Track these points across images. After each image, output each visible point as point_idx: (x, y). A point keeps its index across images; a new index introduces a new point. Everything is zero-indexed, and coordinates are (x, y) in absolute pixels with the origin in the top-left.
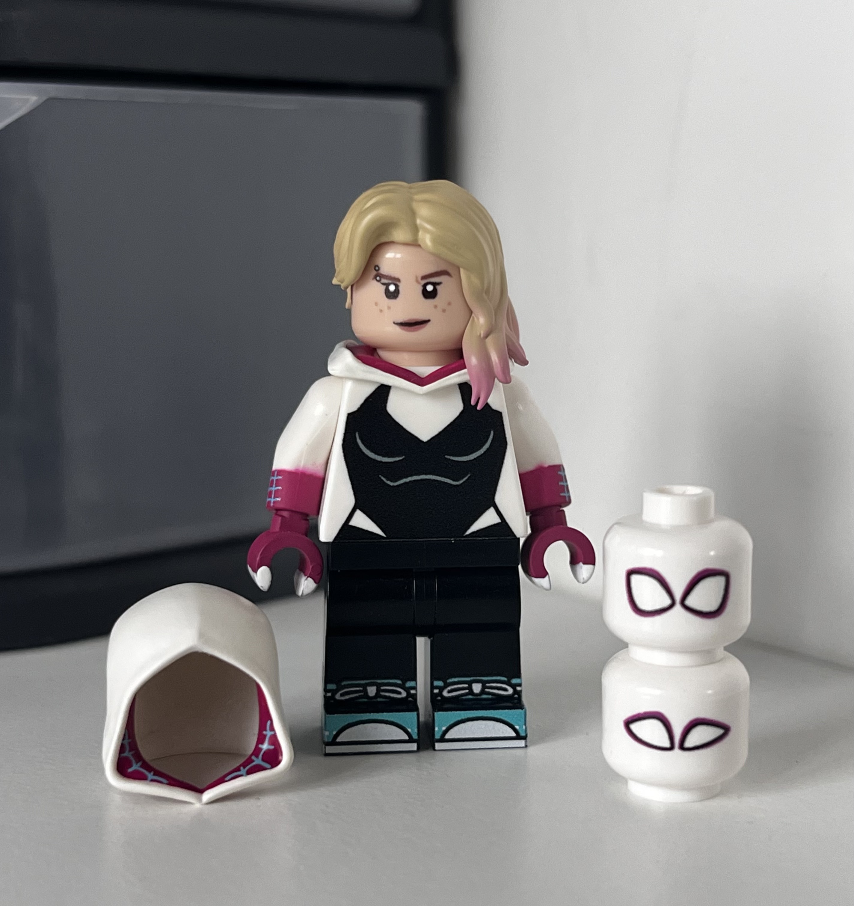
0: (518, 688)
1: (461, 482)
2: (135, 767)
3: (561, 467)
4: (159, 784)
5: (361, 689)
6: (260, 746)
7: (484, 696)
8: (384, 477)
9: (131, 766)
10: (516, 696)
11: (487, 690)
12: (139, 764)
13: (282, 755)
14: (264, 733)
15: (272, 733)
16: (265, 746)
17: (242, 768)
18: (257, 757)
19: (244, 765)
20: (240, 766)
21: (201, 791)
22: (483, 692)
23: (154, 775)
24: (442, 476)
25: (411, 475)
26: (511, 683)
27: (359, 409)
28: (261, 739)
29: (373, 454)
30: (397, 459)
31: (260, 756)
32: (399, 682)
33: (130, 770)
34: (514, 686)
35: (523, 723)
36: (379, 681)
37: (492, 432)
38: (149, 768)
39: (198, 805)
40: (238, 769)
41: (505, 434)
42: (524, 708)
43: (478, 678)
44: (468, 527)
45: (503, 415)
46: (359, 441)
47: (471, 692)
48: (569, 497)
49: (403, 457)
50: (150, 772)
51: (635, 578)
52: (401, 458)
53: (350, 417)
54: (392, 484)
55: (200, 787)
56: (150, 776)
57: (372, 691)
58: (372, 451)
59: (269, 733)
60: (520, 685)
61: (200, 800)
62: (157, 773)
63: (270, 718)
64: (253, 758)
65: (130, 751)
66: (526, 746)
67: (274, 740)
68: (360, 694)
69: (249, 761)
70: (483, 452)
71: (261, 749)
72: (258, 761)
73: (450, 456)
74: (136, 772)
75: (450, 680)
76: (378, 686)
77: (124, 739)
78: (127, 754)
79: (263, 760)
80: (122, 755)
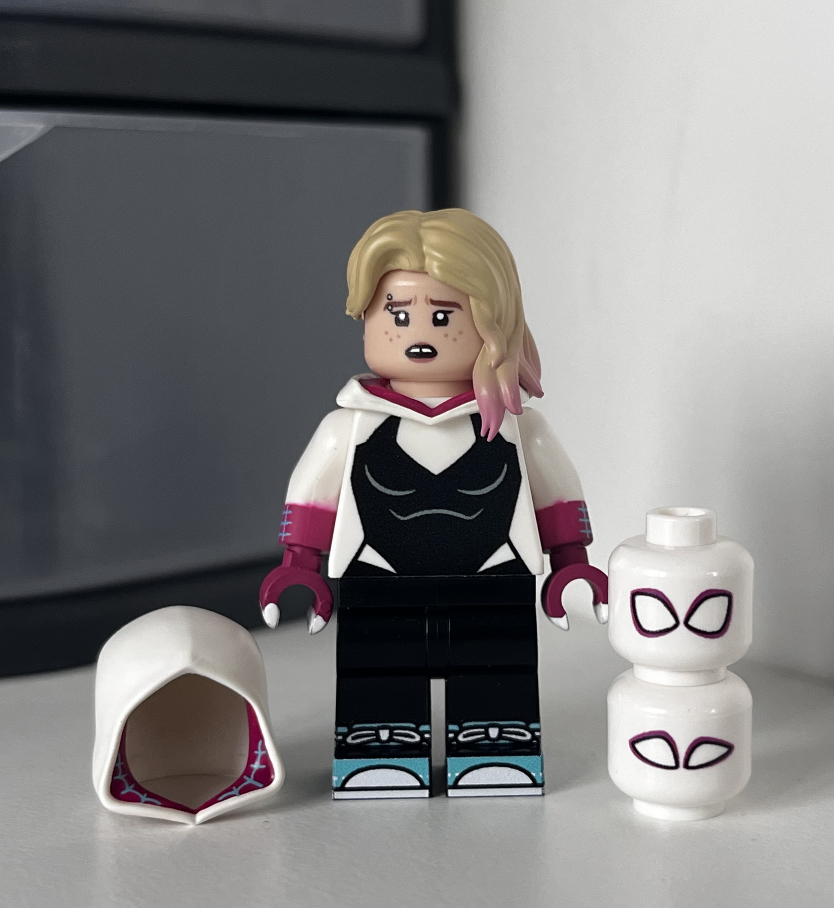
0: (537, 734)
1: (474, 516)
2: (128, 789)
3: (583, 504)
4: (153, 806)
5: (373, 732)
6: (252, 766)
7: (502, 741)
8: (394, 511)
9: (124, 789)
10: (535, 741)
11: (504, 735)
12: (132, 786)
13: (274, 774)
14: (256, 752)
15: (264, 752)
16: (256, 766)
17: (234, 788)
18: (249, 777)
19: (237, 784)
20: (232, 786)
21: (194, 812)
22: (500, 737)
23: (147, 797)
24: (454, 511)
25: (423, 510)
26: (529, 728)
27: (368, 441)
28: (252, 759)
29: (383, 487)
30: (408, 493)
31: (252, 776)
32: (413, 726)
33: (123, 793)
34: (532, 732)
35: (540, 770)
36: (392, 725)
37: (506, 466)
38: (142, 791)
39: (191, 826)
40: (230, 789)
41: (519, 468)
42: (540, 755)
43: (495, 722)
44: (482, 564)
45: (517, 448)
46: (368, 474)
47: (488, 737)
48: (591, 535)
49: (414, 491)
50: (143, 794)
51: (640, 599)
52: (411, 492)
53: (359, 448)
54: (402, 518)
55: (194, 808)
56: (144, 798)
57: (384, 735)
58: (381, 484)
59: (260, 753)
60: (539, 730)
61: (194, 821)
62: (150, 795)
63: (261, 737)
64: (245, 777)
65: (122, 774)
66: (543, 794)
67: (266, 760)
68: (372, 738)
69: (241, 780)
70: (496, 487)
71: (252, 769)
72: (250, 781)
73: (462, 489)
74: (129, 794)
75: (465, 725)
76: (391, 730)
77: (117, 762)
78: (121, 777)
79: (255, 779)
80: (116, 778)
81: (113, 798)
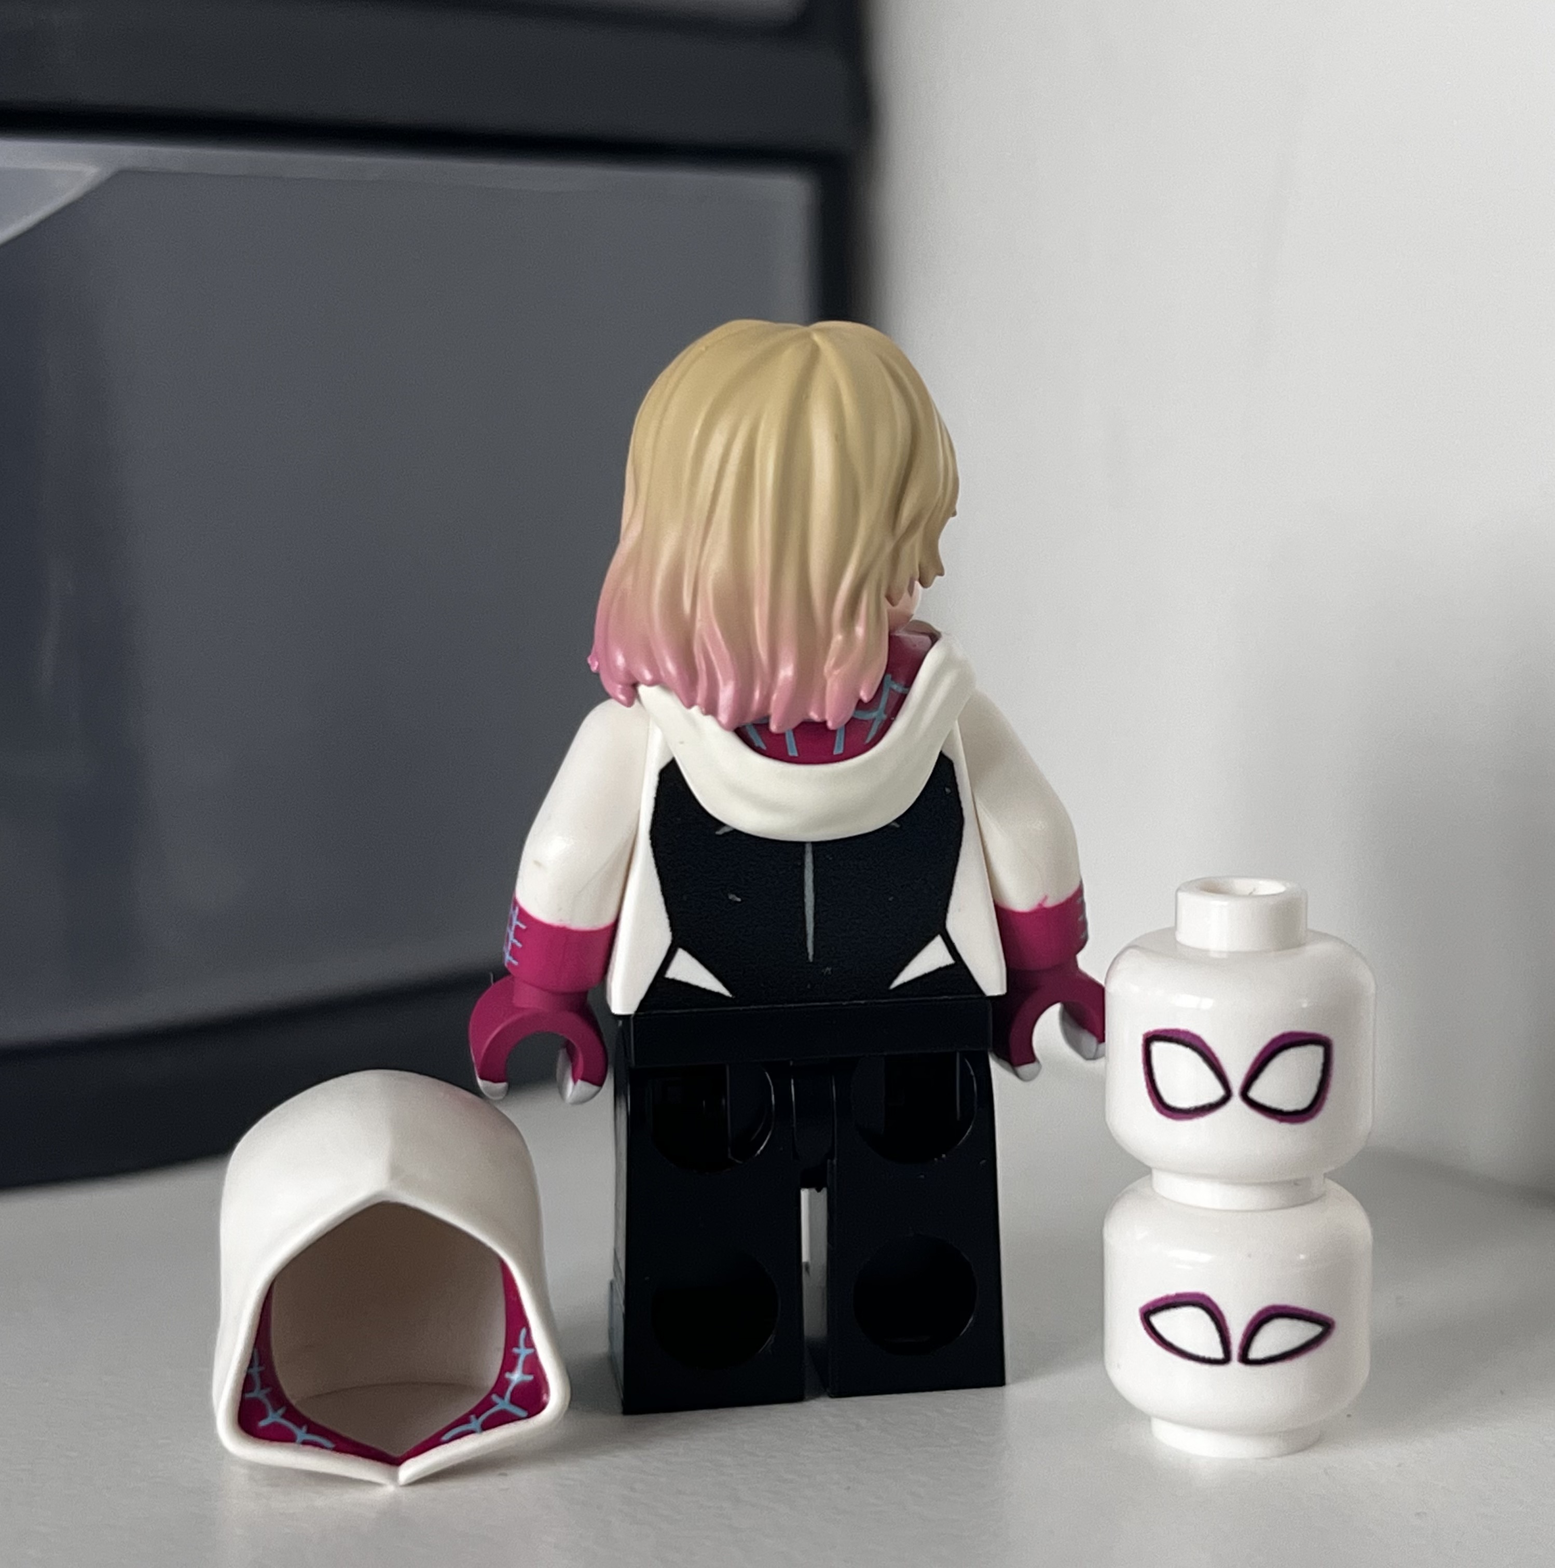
2: (273, 1417)
4: (317, 1449)
6: (507, 1375)
9: (264, 1416)
12: (281, 1411)
13: (547, 1392)
14: (515, 1350)
15: (530, 1351)
16: (516, 1377)
17: (473, 1417)
18: (502, 1396)
19: (478, 1411)
20: (471, 1412)
21: (395, 1462)
23: (308, 1432)
28: (509, 1363)
31: (508, 1395)
33: (263, 1423)
38: (293, 1414)
39: (390, 1489)
40: (465, 1420)
50: (300, 1426)
51: (1158, 1048)
55: (397, 1454)
56: (301, 1434)
59: (523, 1352)
61: (394, 1478)
62: (314, 1428)
63: (524, 1322)
64: (495, 1397)
65: (262, 1388)
67: (533, 1365)
69: (487, 1403)
71: (508, 1382)
72: (503, 1404)
74: (275, 1426)
77: (251, 1366)
78: (258, 1394)
79: (513, 1401)
80: (248, 1396)
81: (244, 1434)
